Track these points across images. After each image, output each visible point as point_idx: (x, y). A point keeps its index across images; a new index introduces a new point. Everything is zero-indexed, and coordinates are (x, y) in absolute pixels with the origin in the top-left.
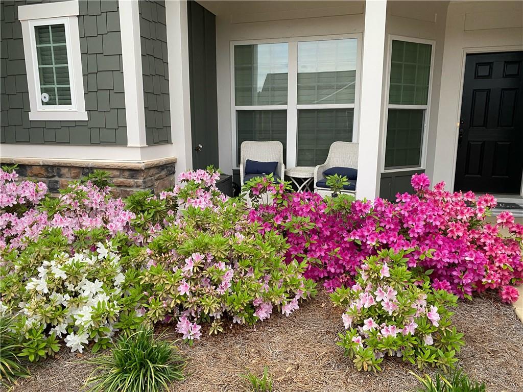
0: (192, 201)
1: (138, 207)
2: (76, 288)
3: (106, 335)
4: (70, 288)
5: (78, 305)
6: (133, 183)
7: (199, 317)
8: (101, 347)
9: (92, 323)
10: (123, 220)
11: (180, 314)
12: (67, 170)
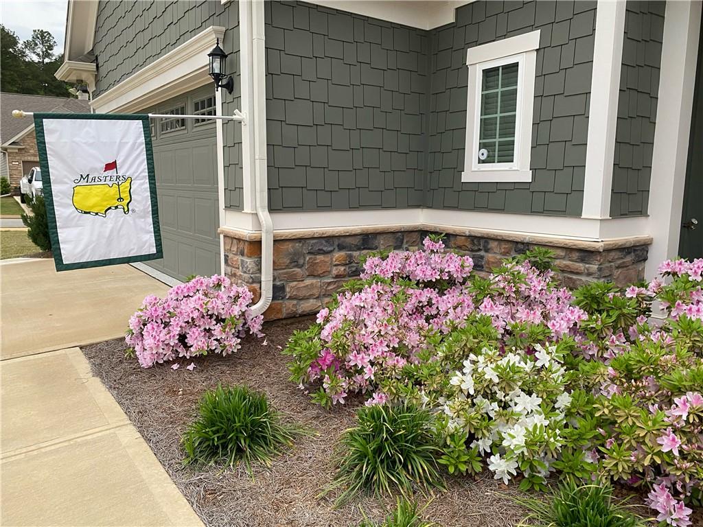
0: (685, 307)
1: (593, 304)
2: (507, 398)
3: (539, 472)
4: (500, 395)
5: (508, 421)
6: (583, 268)
7: (689, 494)
8: (533, 485)
9: (525, 450)
10: (569, 319)
11: (655, 479)
12: (496, 243)
